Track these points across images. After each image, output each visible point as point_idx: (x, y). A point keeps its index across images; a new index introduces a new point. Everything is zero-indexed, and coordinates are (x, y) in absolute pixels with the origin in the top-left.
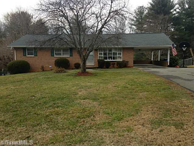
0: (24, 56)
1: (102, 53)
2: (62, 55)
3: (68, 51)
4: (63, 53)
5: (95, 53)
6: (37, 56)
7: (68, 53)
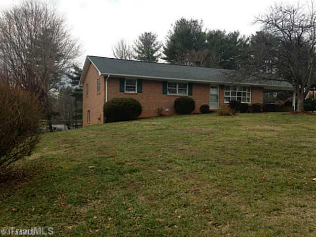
0: (121, 91)
1: (229, 92)
2: (177, 92)
3: (186, 88)
4: (179, 90)
5: (220, 91)
6: (141, 92)
7: (186, 90)
